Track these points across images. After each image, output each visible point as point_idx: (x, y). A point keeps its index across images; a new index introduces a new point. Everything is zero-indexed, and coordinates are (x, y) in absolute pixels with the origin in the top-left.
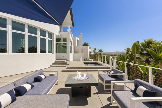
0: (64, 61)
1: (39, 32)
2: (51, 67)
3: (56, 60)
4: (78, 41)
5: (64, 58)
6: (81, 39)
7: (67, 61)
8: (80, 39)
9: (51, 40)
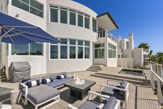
0: (99, 66)
1: (77, 43)
2: (87, 70)
3: (93, 64)
4: (127, 43)
5: (101, 63)
6: (131, 40)
7: (104, 66)
8: (129, 40)
9: (88, 47)
